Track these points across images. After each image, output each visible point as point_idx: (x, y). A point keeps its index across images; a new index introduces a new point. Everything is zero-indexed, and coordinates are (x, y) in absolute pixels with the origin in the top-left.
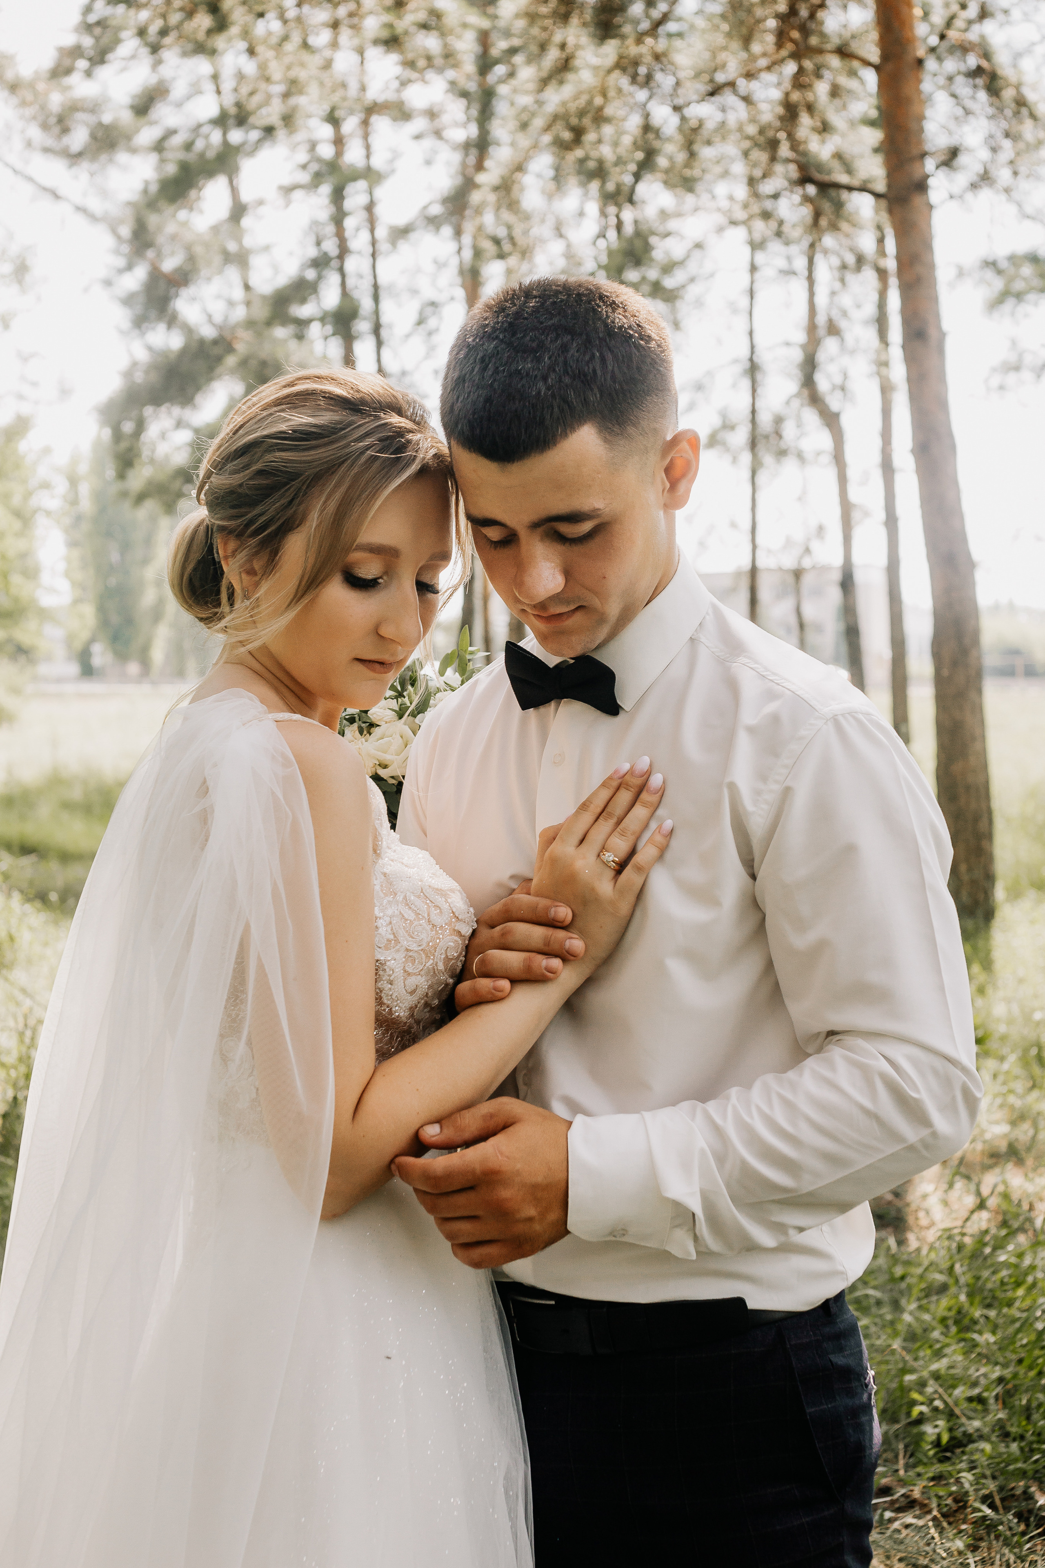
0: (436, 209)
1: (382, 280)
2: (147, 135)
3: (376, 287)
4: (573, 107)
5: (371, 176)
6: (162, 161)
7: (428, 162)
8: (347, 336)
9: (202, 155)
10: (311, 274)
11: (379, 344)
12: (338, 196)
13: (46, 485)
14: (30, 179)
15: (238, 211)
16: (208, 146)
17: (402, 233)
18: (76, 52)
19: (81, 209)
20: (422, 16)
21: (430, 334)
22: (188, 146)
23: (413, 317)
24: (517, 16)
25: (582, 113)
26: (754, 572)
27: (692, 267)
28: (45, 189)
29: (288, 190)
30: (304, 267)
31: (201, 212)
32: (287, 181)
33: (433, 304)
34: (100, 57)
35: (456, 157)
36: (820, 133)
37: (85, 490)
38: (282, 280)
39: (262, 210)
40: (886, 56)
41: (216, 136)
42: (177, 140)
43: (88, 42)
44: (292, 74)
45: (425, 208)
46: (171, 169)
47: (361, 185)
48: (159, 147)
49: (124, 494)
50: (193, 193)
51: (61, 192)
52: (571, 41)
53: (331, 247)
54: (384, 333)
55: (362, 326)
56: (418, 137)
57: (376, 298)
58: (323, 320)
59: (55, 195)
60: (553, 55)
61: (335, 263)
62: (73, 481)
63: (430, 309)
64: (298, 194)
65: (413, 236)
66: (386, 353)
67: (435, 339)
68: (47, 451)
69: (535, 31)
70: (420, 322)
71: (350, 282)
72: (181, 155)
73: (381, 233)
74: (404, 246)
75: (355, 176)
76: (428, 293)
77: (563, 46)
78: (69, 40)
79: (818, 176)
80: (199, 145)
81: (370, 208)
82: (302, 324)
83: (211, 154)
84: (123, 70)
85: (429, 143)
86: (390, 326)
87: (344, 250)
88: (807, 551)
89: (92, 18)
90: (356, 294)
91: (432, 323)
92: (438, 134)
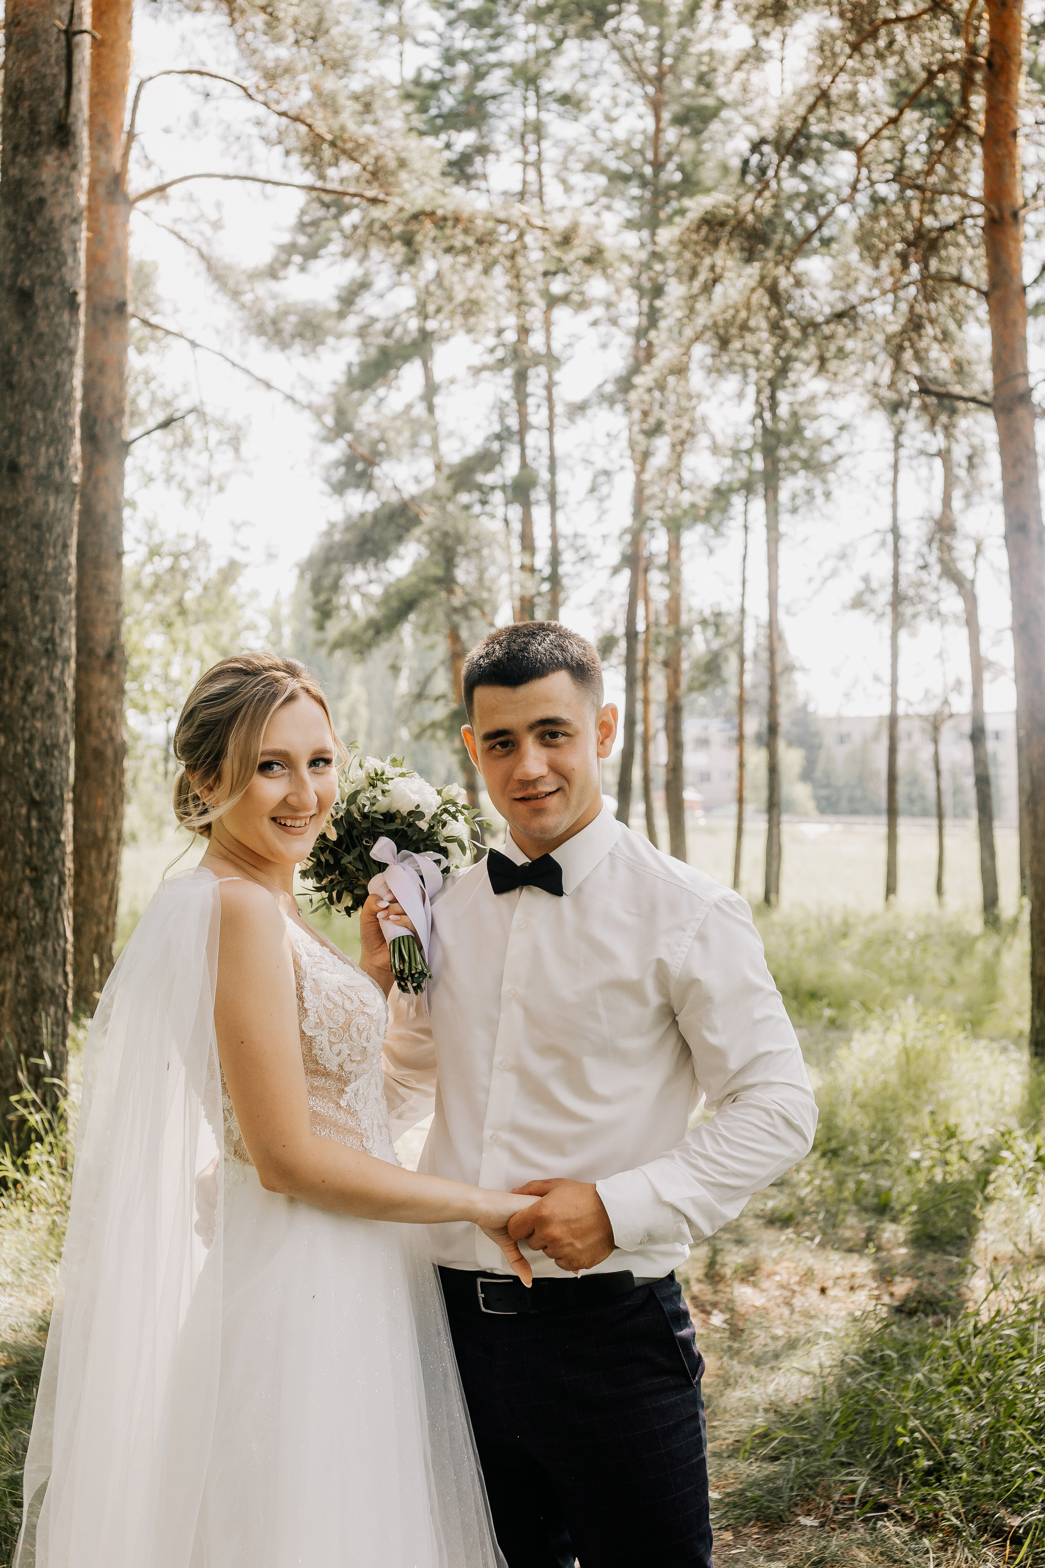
0: (609, 388)
1: (559, 451)
2: (353, 322)
3: (552, 459)
4: (720, 319)
5: (551, 360)
6: (365, 345)
7: (604, 346)
8: (525, 501)
9: (399, 341)
10: (495, 446)
11: (554, 509)
12: (521, 378)
13: (252, 627)
14: (247, 372)
15: (431, 390)
16: (406, 331)
17: (579, 409)
18: (291, 249)
19: (290, 398)
20: (585, 251)
21: (601, 500)
22: (388, 333)
23: (587, 484)
24: (671, 243)
25: (728, 324)
26: (893, 720)
27: (841, 446)
28: (259, 380)
29: (477, 371)
30: (488, 439)
31: (398, 389)
32: (477, 362)
33: (606, 473)
34: (311, 254)
35: (630, 341)
36: (940, 342)
37: (287, 631)
38: (470, 451)
39: (453, 388)
40: (994, 284)
41: (413, 324)
42: (379, 326)
43: (302, 240)
44: (473, 296)
45: (600, 386)
46: (373, 352)
47: (542, 370)
48: (362, 332)
49: (320, 643)
50: (392, 372)
51: (274, 383)
52: (719, 263)
53: (513, 422)
54: (560, 500)
55: (539, 494)
56: (595, 323)
57: (552, 469)
58: (504, 488)
59: (268, 386)
60: (704, 275)
61: (516, 438)
62: (276, 624)
63: (602, 479)
64: (486, 375)
65: (589, 412)
66: (560, 517)
67: (607, 504)
68: (254, 594)
69: (688, 255)
70: (593, 490)
71: (530, 453)
72: (382, 341)
73: (559, 409)
74: (581, 422)
75: (537, 360)
76: (601, 463)
77: (712, 268)
78: (286, 238)
79: (933, 388)
80: (398, 331)
81: (549, 387)
82: (485, 492)
83: (407, 340)
84: (332, 264)
85: (604, 329)
86: (566, 493)
87: (524, 426)
88: (946, 702)
89: (307, 219)
90: (534, 465)
91: (604, 490)
92: (614, 322)
